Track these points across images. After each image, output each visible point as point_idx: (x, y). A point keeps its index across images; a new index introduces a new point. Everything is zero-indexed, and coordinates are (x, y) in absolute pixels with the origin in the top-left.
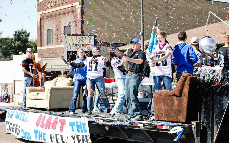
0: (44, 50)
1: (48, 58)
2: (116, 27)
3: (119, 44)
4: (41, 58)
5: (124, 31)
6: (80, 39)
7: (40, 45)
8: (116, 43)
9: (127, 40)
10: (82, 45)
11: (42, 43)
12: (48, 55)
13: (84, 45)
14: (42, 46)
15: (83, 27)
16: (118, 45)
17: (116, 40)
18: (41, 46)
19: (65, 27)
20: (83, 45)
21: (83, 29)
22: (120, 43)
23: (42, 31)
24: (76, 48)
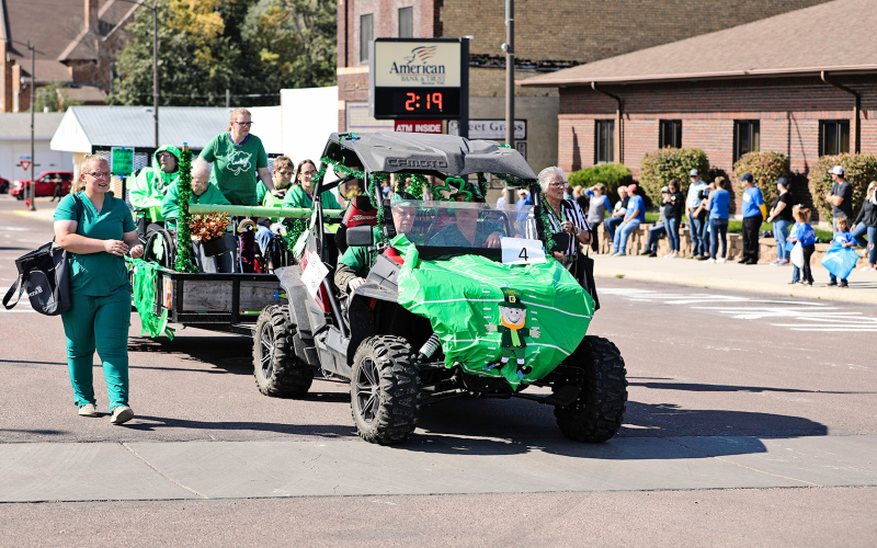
0: (353, 76)
1: (360, 101)
2: (550, 10)
3: (558, 64)
4: (346, 101)
5: (577, 22)
6: (416, 52)
7: (344, 61)
8: (548, 61)
9: (588, 51)
10: (421, 69)
11: (349, 56)
12: (362, 95)
13: (429, 70)
14: (349, 63)
15: (441, 12)
16: (556, 66)
17: (550, 53)
18: (346, 66)
19: (401, 10)
20: (425, 70)
21: (441, 19)
22: (562, 62)
23: (349, 17)
24: (403, 79)
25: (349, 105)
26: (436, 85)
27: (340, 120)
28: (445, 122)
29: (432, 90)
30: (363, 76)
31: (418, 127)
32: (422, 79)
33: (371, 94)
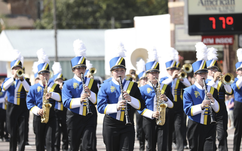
4: (175, 24)
18: (175, 1)
24: (207, 9)
25: (177, 26)
26: (229, 12)
27: (171, 36)
28: (236, 37)
29: (226, 16)
30: (181, 8)
31: (218, 40)
32: (220, 9)
33: (186, 19)
